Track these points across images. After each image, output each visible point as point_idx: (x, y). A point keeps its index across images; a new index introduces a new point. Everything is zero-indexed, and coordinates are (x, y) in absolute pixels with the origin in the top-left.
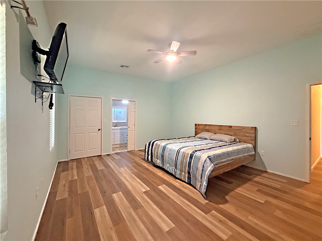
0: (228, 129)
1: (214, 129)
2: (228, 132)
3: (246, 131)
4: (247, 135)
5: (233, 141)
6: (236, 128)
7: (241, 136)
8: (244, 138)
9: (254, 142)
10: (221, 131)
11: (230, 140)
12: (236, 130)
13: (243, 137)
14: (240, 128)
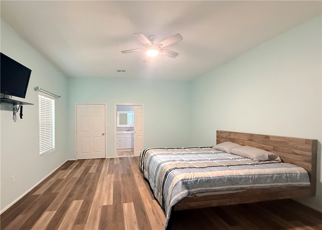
0: (263, 141)
1: (241, 139)
2: (263, 145)
3: (296, 146)
4: (297, 152)
5: (267, 159)
6: (277, 140)
7: (286, 152)
8: (291, 157)
9: (310, 165)
10: (253, 143)
11: (261, 157)
12: (277, 142)
13: (289, 154)
14: (283, 140)
